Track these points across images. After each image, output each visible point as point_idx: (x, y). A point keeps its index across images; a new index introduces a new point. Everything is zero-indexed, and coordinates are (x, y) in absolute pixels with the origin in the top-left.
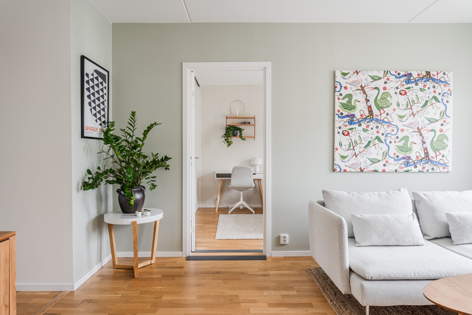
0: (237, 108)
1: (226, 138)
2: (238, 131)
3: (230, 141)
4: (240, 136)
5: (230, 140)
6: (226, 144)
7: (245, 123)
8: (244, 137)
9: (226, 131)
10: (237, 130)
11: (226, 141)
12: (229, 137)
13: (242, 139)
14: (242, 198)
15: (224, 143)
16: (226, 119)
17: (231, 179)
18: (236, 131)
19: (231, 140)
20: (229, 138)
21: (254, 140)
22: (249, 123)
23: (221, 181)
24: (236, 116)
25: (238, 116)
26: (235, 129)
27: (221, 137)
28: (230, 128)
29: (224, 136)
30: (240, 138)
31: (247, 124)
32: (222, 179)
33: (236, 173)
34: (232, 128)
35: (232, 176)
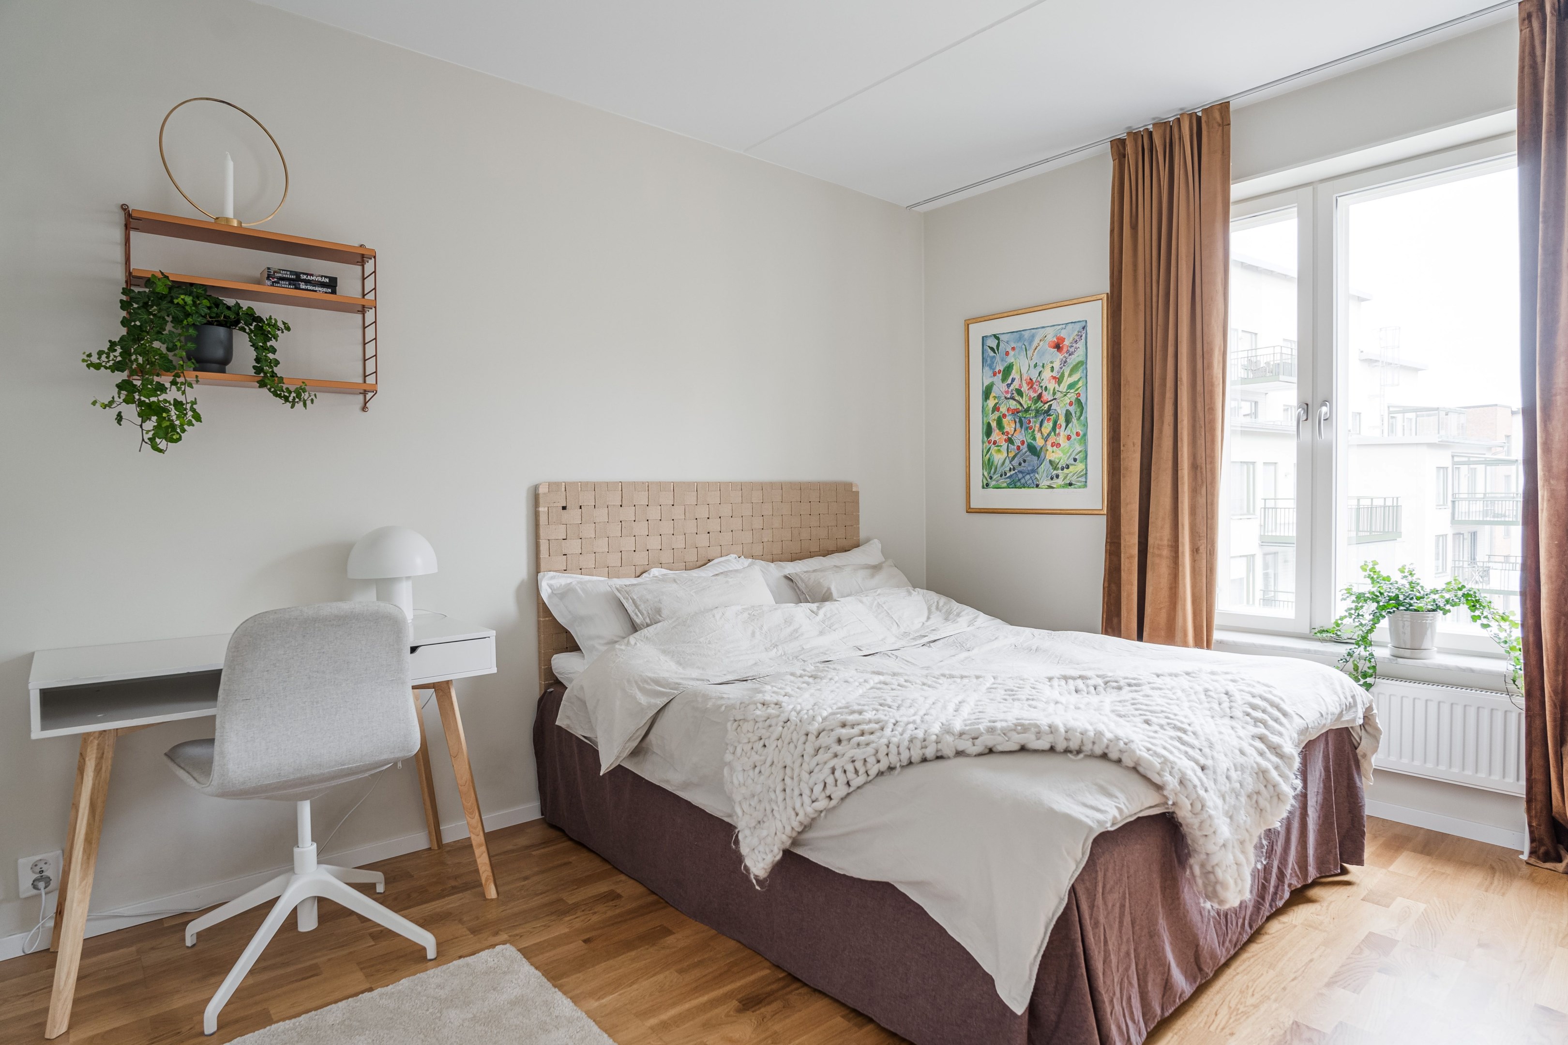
0: (229, 157)
1: (127, 375)
2: (241, 337)
3: (178, 404)
4: (258, 370)
5: (172, 394)
6: (137, 425)
7: (299, 279)
8: (291, 381)
9: (123, 322)
10: (232, 324)
11: (126, 401)
12: (165, 369)
13: (276, 394)
14: (307, 849)
15: (112, 414)
16: (117, 234)
17: (213, 718)
18: (221, 331)
19: (179, 398)
20: (164, 379)
21: (364, 408)
22: (332, 284)
23: (95, 747)
24: (217, 218)
25: (235, 218)
26: (217, 314)
27: (84, 361)
28: (176, 301)
29: (107, 360)
30: (260, 387)
31: (314, 288)
32: (105, 731)
33: (268, 671)
34: (191, 298)
35: (224, 690)
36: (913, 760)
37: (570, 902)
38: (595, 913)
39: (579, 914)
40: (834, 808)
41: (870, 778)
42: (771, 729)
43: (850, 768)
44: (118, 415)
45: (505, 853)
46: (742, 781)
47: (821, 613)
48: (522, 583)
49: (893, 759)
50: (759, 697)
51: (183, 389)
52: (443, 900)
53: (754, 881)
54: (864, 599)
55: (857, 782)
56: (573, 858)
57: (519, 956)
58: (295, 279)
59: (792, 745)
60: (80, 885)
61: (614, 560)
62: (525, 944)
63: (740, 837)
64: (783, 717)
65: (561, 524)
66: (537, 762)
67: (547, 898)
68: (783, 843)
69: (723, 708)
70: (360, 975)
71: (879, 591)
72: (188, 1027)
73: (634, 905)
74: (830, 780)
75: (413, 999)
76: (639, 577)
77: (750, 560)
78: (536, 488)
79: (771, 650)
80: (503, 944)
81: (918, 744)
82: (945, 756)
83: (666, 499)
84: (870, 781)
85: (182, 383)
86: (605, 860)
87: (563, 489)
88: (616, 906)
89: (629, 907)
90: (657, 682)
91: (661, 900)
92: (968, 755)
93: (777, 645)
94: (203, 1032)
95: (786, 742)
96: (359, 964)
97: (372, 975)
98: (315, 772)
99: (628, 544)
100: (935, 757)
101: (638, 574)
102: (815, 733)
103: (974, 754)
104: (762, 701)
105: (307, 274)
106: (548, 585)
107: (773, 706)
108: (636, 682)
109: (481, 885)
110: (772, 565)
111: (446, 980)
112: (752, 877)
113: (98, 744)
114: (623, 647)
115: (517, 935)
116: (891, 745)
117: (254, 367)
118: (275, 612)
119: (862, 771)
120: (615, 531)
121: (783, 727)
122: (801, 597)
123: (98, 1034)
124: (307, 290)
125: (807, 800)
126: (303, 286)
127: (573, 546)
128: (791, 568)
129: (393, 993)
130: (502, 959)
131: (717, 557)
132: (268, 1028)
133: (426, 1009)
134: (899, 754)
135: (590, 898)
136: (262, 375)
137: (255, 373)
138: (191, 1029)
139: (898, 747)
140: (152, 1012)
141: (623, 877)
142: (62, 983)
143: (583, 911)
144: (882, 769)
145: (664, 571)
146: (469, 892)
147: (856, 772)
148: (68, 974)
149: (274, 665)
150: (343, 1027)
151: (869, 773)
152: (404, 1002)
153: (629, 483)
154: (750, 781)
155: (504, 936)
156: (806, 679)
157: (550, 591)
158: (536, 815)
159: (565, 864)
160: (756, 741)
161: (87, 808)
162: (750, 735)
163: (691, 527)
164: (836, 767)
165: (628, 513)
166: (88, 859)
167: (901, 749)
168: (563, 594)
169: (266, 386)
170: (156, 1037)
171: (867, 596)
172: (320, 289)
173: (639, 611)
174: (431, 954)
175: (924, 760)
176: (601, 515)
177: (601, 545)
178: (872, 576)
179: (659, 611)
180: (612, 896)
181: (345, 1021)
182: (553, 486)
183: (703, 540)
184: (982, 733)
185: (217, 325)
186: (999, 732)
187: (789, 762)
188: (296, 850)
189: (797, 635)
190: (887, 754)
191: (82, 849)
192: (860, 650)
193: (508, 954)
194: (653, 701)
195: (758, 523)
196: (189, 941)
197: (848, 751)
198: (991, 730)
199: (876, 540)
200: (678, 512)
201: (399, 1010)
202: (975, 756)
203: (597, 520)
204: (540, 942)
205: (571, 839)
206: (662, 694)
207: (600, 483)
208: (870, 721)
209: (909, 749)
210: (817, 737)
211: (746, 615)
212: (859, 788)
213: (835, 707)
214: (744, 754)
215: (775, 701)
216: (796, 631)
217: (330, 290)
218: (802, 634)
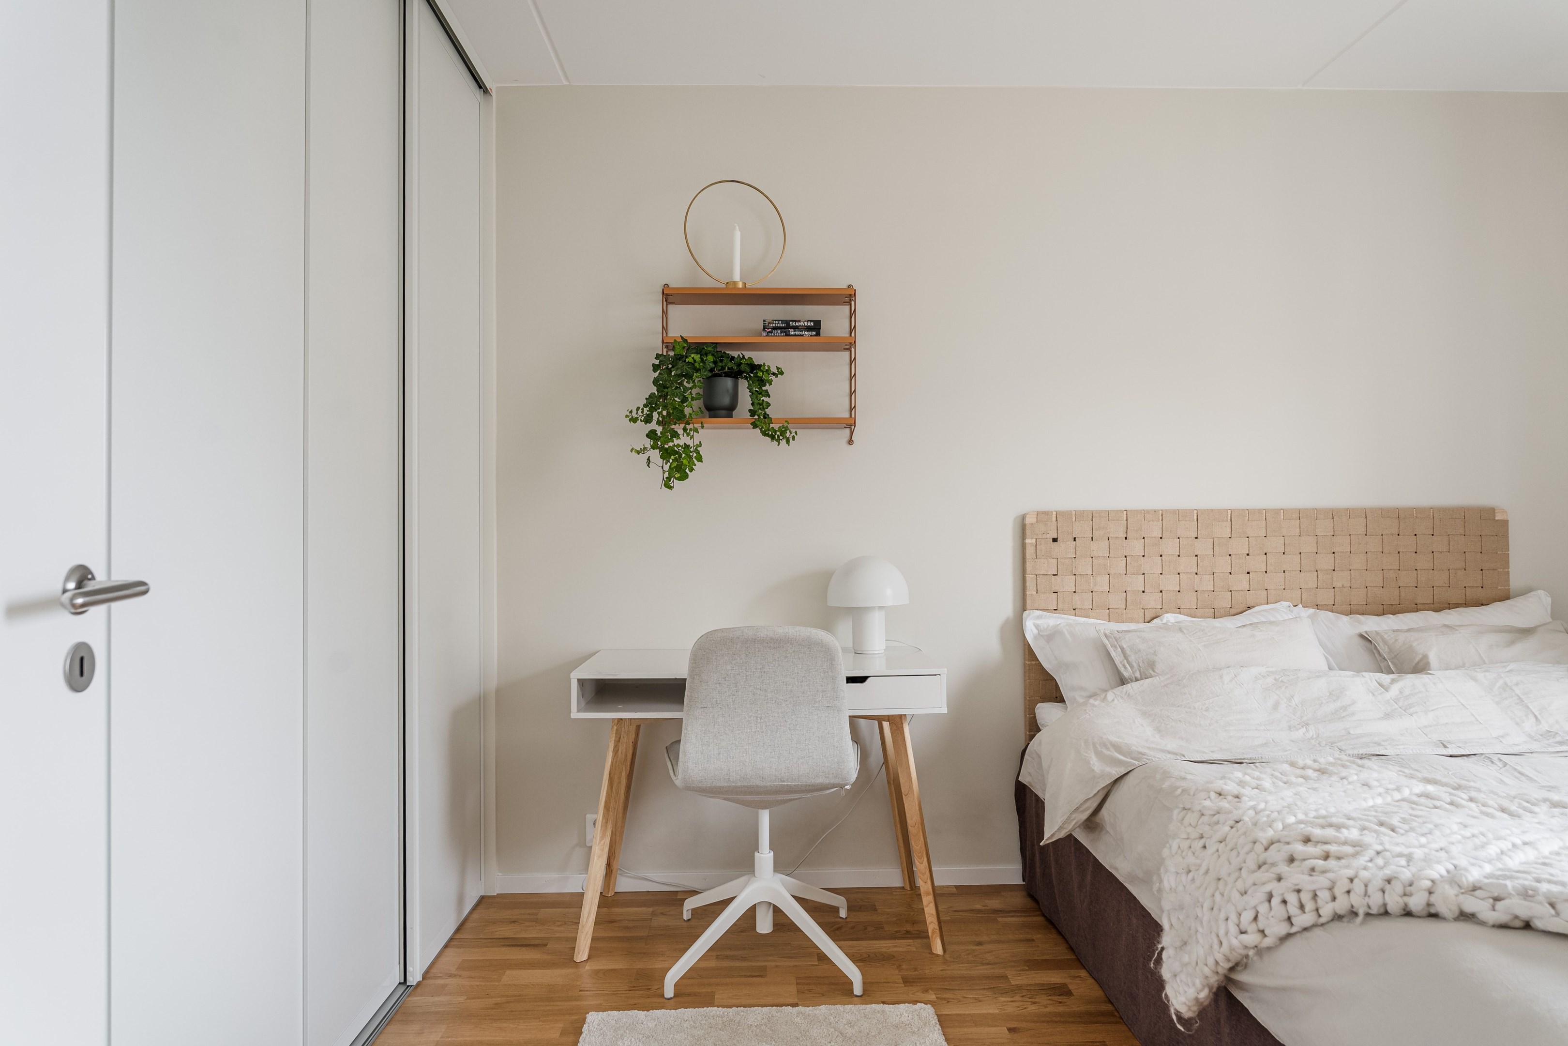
0: (737, 228)
1: (653, 426)
2: (743, 385)
3: (686, 447)
4: (753, 413)
5: (683, 440)
6: (659, 467)
7: (788, 327)
8: (779, 420)
9: (655, 382)
10: (735, 374)
11: (653, 447)
12: (680, 417)
13: (765, 434)
14: (765, 857)
15: (643, 457)
16: (657, 309)
17: (680, 720)
18: (729, 382)
19: (689, 442)
20: (679, 428)
21: (850, 442)
22: (816, 327)
23: (614, 732)
24: (727, 283)
25: (740, 281)
26: (722, 367)
27: (627, 416)
28: (687, 360)
29: (642, 415)
30: (753, 428)
31: (801, 333)
32: (621, 719)
33: (719, 683)
34: (699, 356)
35: (688, 696)
36: (1389, 910)
37: (1013, 983)
38: (1034, 1003)
39: (1017, 998)
40: (1269, 949)
41: (1323, 920)
42: (1216, 827)
43: (1292, 899)
44: (648, 459)
45: (972, 911)
46: (1173, 886)
47: (1395, 689)
48: (1007, 621)
49: (1357, 900)
50: (1219, 785)
51: (691, 435)
52: (894, 941)
53: (1174, 1017)
54: (1480, 676)
55: (1303, 920)
56: (1038, 936)
57: (934, 1020)
58: (786, 327)
59: (1234, 853)
60: (599, 843)
61: (1116, 601)
62: (946, 1011)
63: (1164, 955)
64: (1235, 815)
65: (1050, 557)
66: (1019, 820)
67: (993, 971)
68: (1207, 977)
69: (1179, 791)
70: (793, 989)
71: (1512, 666)
72: (658, 987)
73: (1083, 1008)
74: (1263, 909)
75: (823, 1027)
76: (1149, 622)
77: (1312, 611)
78: (1023, 517)
79: (1297, 730)
80: (924, 1004)
81: (1398, 887)
82: (1441, 915)
83: (1188, 530)
84: (1322, 925)
85: (691, 430)
86: (1071, 949)
87: (1054, 519)
88: (1060, 1002)
89: (1075, 1008)
90: (1117, 748)
91: (1116, 1014)
92: (1482, 923)
93: (1307, 724)
94: (663, 995)
95: (1229, 848)
96: (797, 978)
97: (803, 993)
98: (758, 783)
99: (1135, 583)
100: (1425, 913)
101: (1147, 619)
102: (1265, 843)
103: (1491, 923)
104: (1218, 790)
105: (795, 321)
106: (1034, 625)
107: (1230, 798)
108: (1094, 745)
109: (928, 937)
110: (1345, 618)
111: (858, 1020)
112: (1172, 1011)
113: (617, 730)
114: (1097, 703)
115: (945, 999)
116: (1356, 881)
117: (750, 411)
118: (722, 630)
119: (1309, 906)
120: (1119, 566)
121: (1232, 827)
122: (1382, 665)
123: (601, 970)
124: (795, 335)
125: (1233, 930)
126: (792, 332)
127: (1066, 583)
128: (1372, 624)
129: (809, 1015)
130: (916, 1018)
131: (1261, 604)
132: (705, 1008)
133: (829, 1041)
134: (1366, 894)
135: (1036, 984)
136: (756, 417)
137: (750, 416)
138: (658, 989)
139: (1366, 886)
140: (639, 965)
141: (1083, 973)
142: (585, 920)
143: (1023, 996)
144: (1340, 912)
145: (1182, 617)
146: (919, 941)
147: (1302, 907)
148: (589, 914)
149: (724, 678)
150: (758, 1030)
151: (1321, 912)
152: (815, 1026)
153: (1136, 512)
154: (1181, 888)
155: (932, 997)
156: (1310, 772)
157: (1035, 631)
158: (1017, 879)
159: (1028, 940)
160: (1195, 839)
161: (607, 781)
162: (1190, 830)
163: (1222, 565)
164: (1274, 894)
165: (1135, 547)
166: (607, 823)
167: (1370, 890)
168: (1051, 636)
169: (757, 427)
170: (634, 987)
171: (1486, 671)
172: (806, 333)
173: (1128, 662)
174: (858, 990)
175: (1408, 913)
176: (1101, 548)
177: (1101, 583)
178: (1512, 643)
179: (1152, 665)
180: (1062, 991)
181: (762, 1025)
182: (1043, 516)
183: (1240, 582)
184: (1510, 894)
185: (725, 376)
186: (1540, 898)
187: (1223, 873)
188: (756, 854)
189: (1344, 714)
190: (1348, 892)
191: (602, 814)
192: (1445, 747)
193: (924, 1014)
194: (1108, 769)
195: (1325, 562)
196: (686, 916)
197: (1296, 876)
198: (1526, 894)
199: (1541, 593)
200: (1204, 547)
201: (807, 1033)
202: (1494, 926)
203: (1095, 554)
204: (964, 1015)
205: (1043, 915)
206: (1120, 763)
207: (1100, 513)
208: (1345, 843)
209: (1384, 892)
210: (1266, 849)
211: (1270, 680)
212: (1306, 929)
213: (1312, 814)
214: (1179, 851)
215: (1236, 793)
216: (1344, 708)
217: (815, 333)
218: (1353, 714)
